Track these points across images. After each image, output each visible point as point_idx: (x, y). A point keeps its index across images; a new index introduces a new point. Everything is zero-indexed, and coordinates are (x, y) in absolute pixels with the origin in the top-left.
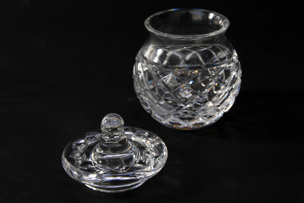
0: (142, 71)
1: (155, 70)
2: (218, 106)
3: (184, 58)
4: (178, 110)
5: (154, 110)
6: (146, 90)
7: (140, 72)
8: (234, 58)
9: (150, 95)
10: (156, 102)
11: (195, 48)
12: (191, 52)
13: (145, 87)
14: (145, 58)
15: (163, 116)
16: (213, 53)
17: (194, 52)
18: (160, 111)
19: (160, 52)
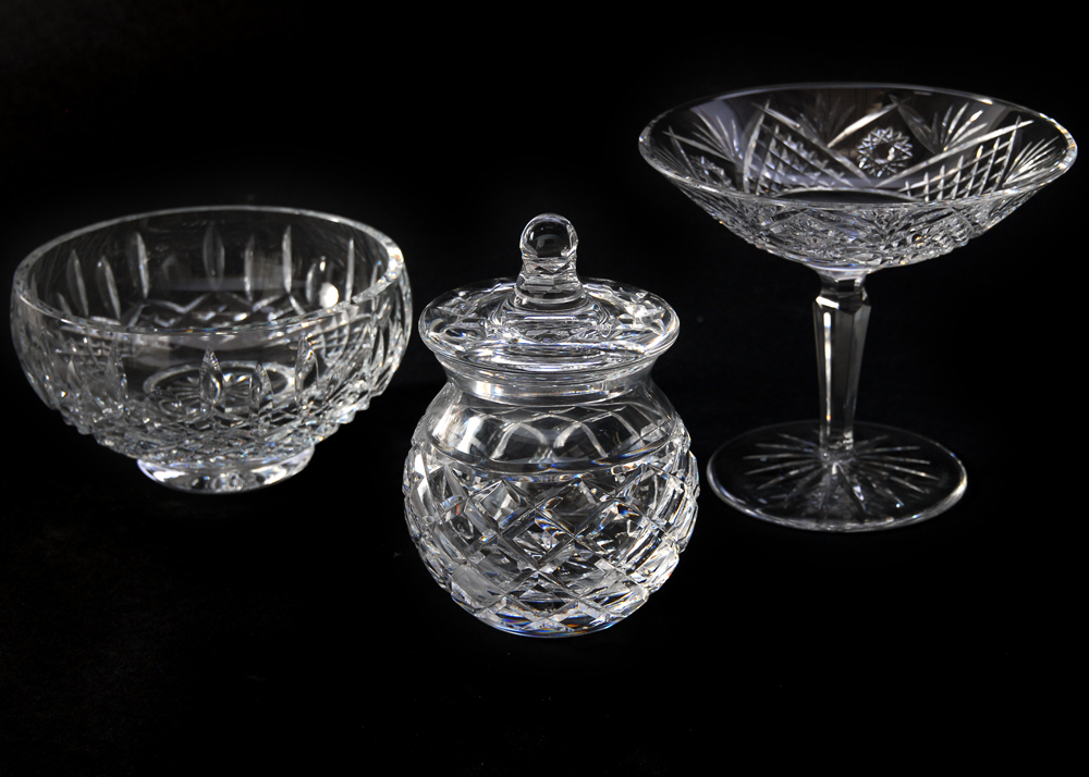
0: (423, 473)
1: (459, 473)
2: (629, 572)
3: (552, 442)
4: (517, 580)
5: (456, 581)
6: (433, 526)
7: (420, 477)
8: (677, 441)
9: (445, 540)
10: (460, 557)
11: (579, 414)
12: (569, 424)
13: (433, 519)
14: (435, 441)
15: (480, 599)
16: (630, 428)
17: (577, 425)
18: (474, 584)
19: (475, 423)
